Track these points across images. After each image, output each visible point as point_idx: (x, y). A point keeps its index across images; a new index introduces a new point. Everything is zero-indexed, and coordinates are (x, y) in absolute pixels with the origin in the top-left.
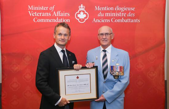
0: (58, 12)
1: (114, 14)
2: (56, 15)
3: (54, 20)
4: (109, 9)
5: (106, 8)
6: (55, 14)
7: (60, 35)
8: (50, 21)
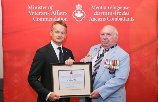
0: (57, 11)
1: (109, 13)
2: (54, 15)
3: (52, 19)
4: (105, 8)
5: (102, 7)
6: (54, 13)
7: (57, 32)
8: (49, 20)
